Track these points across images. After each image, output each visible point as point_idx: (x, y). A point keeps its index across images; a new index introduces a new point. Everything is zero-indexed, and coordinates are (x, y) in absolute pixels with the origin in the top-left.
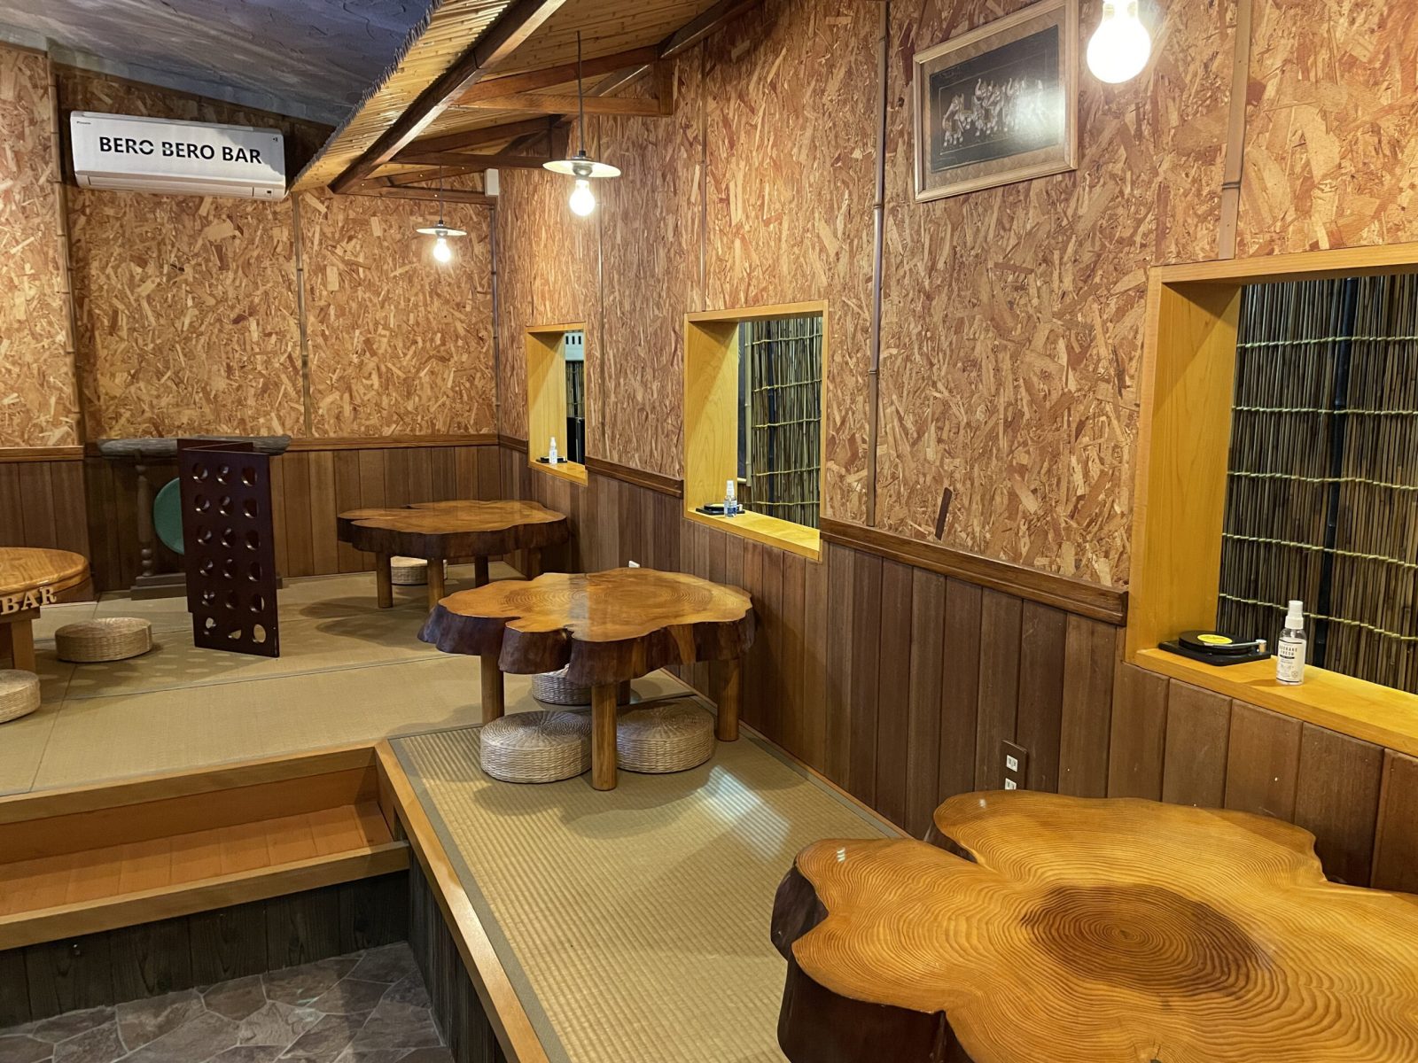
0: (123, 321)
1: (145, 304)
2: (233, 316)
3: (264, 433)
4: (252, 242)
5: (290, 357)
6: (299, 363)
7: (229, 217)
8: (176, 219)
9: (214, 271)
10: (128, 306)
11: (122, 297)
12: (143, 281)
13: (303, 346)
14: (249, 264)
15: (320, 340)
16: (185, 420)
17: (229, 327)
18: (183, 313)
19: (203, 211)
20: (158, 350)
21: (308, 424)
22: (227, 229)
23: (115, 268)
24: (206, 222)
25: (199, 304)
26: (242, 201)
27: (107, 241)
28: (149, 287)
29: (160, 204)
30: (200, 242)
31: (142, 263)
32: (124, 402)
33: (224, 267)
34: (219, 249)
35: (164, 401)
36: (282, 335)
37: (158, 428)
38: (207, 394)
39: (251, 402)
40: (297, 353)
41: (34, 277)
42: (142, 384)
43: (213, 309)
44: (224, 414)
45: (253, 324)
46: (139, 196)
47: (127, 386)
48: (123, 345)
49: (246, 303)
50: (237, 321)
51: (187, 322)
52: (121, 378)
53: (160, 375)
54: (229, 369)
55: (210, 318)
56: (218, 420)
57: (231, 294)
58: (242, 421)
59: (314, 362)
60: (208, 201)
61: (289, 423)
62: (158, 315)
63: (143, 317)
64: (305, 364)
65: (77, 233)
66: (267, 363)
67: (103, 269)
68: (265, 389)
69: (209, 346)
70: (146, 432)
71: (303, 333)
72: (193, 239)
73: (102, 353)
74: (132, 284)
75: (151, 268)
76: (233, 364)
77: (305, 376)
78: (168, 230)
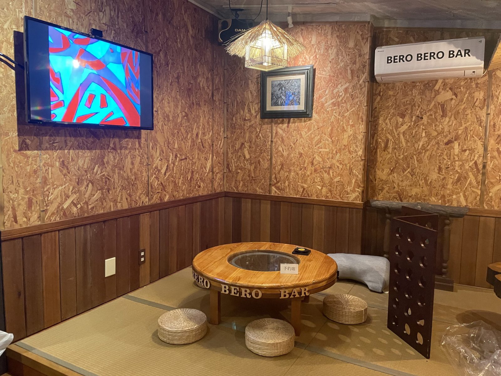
0: (390, 145)
1: (402, 136)
2: (446, 141)
3: (455, 204)
4: (461, 101)
5: (476, 163)
6: (480, 167)
7: (451, 89)
8: (422, 93)
9: (439, 117)
10: (394, 137)
11: (391, 133)
12: (402, 125)
13: (485, 157)
14: (458, 113)
15: (496, 154)
16: (414, 194)
17: (442, 146)
18: (419, 140)
19: (437, 87)
20: (405, 158)
21: (482, 201)
22: (449, 95)
23: (390, 120)
24: (438, 93)
25: (428, 135)
26: (459, 79)
27: (388, 107)
28: (405, 127)
29: (414, 87)
30: (433, 103)
31: (403, 116)
32: (386, 182)
33: (444, 115)
34: (443, 106)
35: (405, 183)
36: (472, 151)
37: (400, 196)
38: (426, 181)
39: (450, 186)
40: (480, 161)
41: (352, 126)
42: (395, 175)
43: (435, 138)
44: (434, 192)
45: (456, 145)
46: (405, 84)
47: (389, 175)
48: (389, 156)
49: (454, 134)
50: (447, 144)
51: (421, 144)
52: (387, 171)
53: (404, 170)
54: (440, 169)
55: (433, 142)
56: (430, 194)
57: (446, 129)
58: (443, 196)
59: (490, 166)
60: (440, 82)
61: (470, 199)
62: (407, 141)
63: (400, 142)
64: (484, 167)
65: (375, 104)
66: (461, 166)
67: (385, 120)
68: (459, 180)
69: (431, 157)
70: (394, 198)
71: (486, 149)
72: (430, 101)
73: (379, 159)
74: (397, 127)
75: (407, 119)
76: (443, 166)
77: (483, 174)
78: (418, 99)
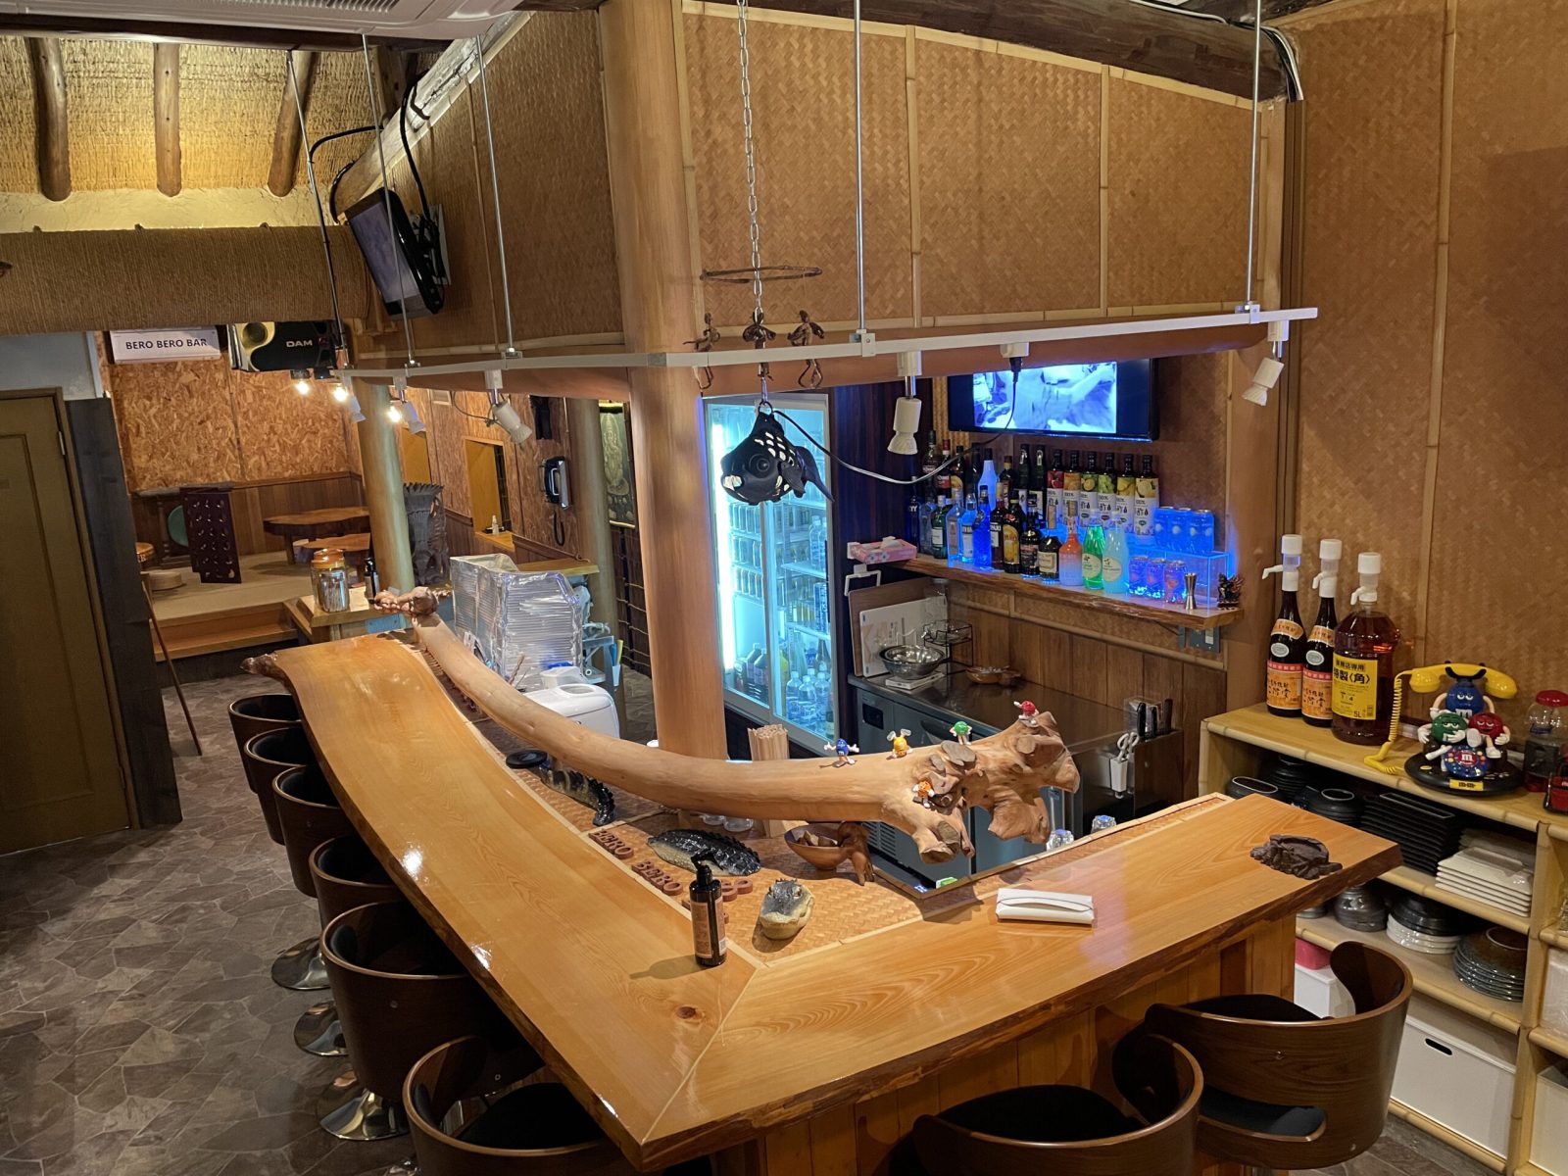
0: (143, 429)
1: (153, 421)
2: (198, 421)
3: (220, 480)
4: (204, 382)
5: (230, 440)
6: (235, 443)
7: (192, 370)
8: (164, 374)
9: (187, 399)
10: (144, 421)
11: (141, 417)
12: (151, 407)
13: (237, 433)
14: (204, 393)
15: (245, 429)
16: (178, 477)
17: (197, 427)
18: (172, 422)
19: (178, 369)
20: (162, 442)
21: (243, 474)
22: (191, 376)
23: (136, 403)
24: (180, 375)
25: (180, 416)
26: (198, 364)
27: (131, 390)
28: (153, 411)
29: (155, 368)
30: (178, 386)
31: (149, 398)
32: (146, 470)
33: (191, 396)
34: (188, 387)
35: (168, 467)
36: (225, 428)
37: (165, 482)
38: (188, 463)
39: (212, 465)
40: (234, 437)
42: (155, 460)
43: (188, 418)
44: (199, 472)
45: (209, 424)
46: (144, 365)
47: (148, 461)
48: (144, 441)
49: (204, 414)
50: (200, 423)
51: (175, 426)
52: (145, 458)
53: (163, 454)
54: (199, 449)
55: (187, 423)
56: (196, 475)
57: (196, 410)
58: (208, 475)
59: (243, 441)
60: (180, 364)
61: (233, 474)
62: (160, 425)
63: (153, 426)
64: (238, 442)
65: (116, 388)
66: (219, 444)
67: (130, 404)
68: (218, 458)
69: (187, 437)
70: (159, 485)
71: (236, 426)
72: (174, 383)
73: (134, 446)
74: (146, 410)
75: (154, 401)
76: (202, 446)
77: (239, 449)
78: (161, 380)
